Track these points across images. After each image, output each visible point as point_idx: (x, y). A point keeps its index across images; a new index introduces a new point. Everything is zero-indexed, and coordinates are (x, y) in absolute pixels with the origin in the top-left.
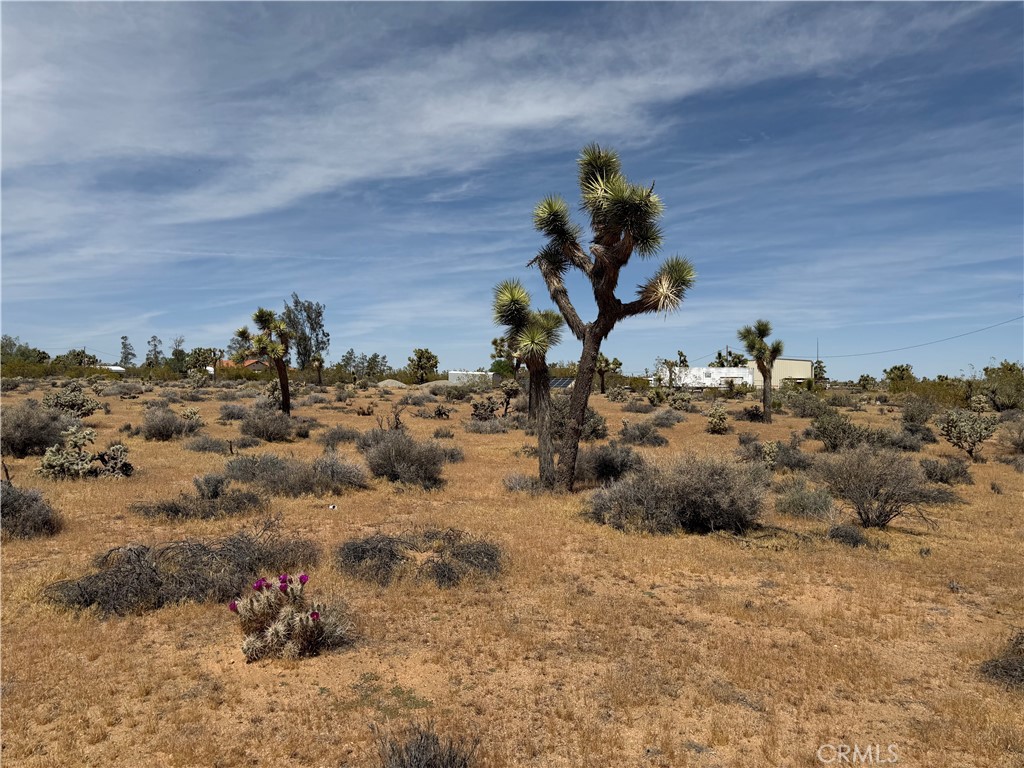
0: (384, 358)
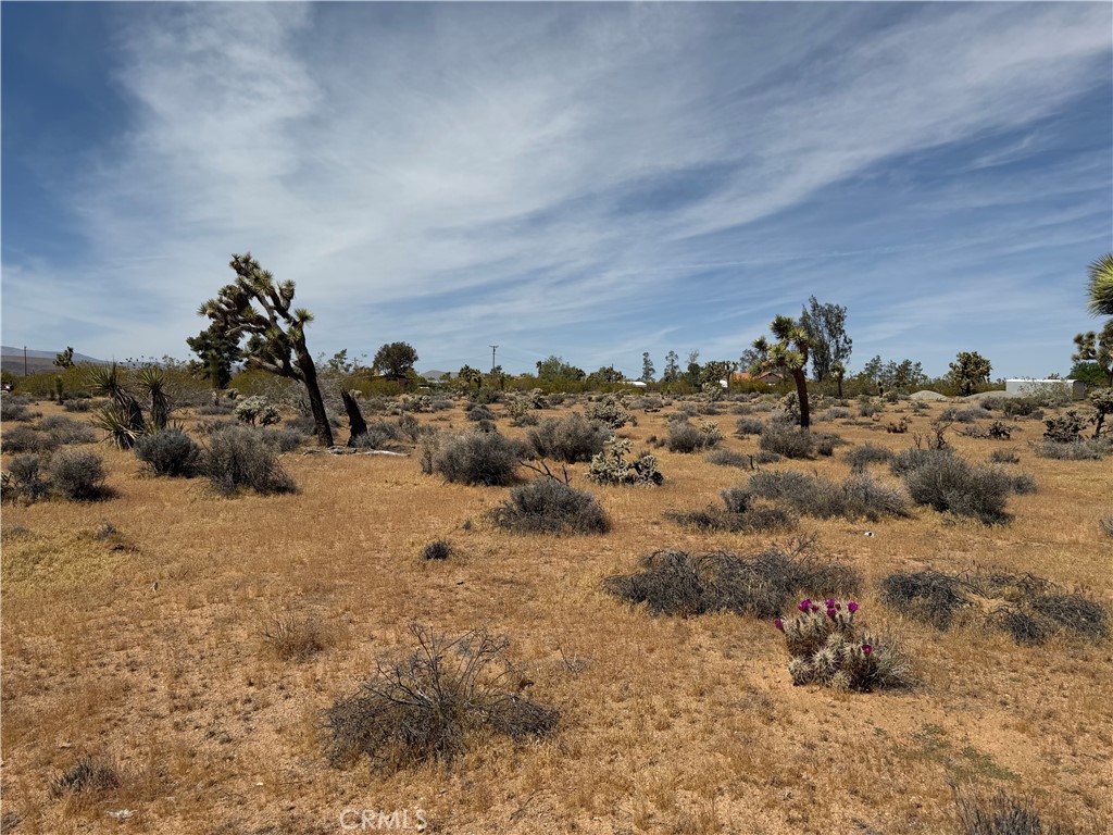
0: (918, 365)
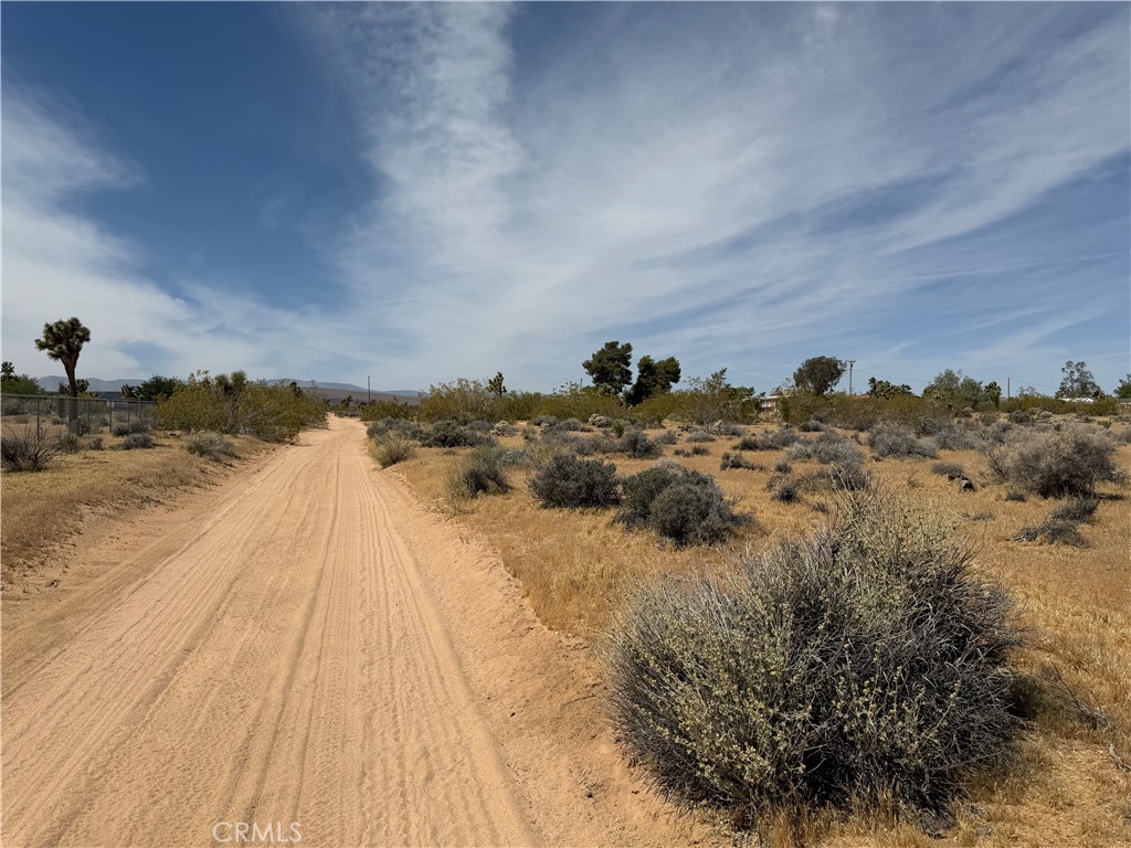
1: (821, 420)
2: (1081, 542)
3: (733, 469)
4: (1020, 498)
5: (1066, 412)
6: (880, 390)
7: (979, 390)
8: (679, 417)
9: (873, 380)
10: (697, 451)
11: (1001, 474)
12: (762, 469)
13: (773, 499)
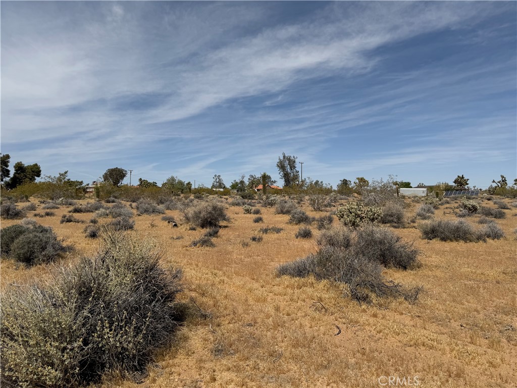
1: (116, 198)
2: (212, 245)
3: (67, 223)
4: (194, 229)
5: (214, 194)
6: (144, 184)
7: (184, 185)
8: (39, 196)
9: (141, 179)
10: (48, 214)
11: (188, 219)
12: (83, 222)
13: (86, 237)
